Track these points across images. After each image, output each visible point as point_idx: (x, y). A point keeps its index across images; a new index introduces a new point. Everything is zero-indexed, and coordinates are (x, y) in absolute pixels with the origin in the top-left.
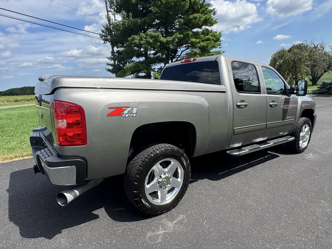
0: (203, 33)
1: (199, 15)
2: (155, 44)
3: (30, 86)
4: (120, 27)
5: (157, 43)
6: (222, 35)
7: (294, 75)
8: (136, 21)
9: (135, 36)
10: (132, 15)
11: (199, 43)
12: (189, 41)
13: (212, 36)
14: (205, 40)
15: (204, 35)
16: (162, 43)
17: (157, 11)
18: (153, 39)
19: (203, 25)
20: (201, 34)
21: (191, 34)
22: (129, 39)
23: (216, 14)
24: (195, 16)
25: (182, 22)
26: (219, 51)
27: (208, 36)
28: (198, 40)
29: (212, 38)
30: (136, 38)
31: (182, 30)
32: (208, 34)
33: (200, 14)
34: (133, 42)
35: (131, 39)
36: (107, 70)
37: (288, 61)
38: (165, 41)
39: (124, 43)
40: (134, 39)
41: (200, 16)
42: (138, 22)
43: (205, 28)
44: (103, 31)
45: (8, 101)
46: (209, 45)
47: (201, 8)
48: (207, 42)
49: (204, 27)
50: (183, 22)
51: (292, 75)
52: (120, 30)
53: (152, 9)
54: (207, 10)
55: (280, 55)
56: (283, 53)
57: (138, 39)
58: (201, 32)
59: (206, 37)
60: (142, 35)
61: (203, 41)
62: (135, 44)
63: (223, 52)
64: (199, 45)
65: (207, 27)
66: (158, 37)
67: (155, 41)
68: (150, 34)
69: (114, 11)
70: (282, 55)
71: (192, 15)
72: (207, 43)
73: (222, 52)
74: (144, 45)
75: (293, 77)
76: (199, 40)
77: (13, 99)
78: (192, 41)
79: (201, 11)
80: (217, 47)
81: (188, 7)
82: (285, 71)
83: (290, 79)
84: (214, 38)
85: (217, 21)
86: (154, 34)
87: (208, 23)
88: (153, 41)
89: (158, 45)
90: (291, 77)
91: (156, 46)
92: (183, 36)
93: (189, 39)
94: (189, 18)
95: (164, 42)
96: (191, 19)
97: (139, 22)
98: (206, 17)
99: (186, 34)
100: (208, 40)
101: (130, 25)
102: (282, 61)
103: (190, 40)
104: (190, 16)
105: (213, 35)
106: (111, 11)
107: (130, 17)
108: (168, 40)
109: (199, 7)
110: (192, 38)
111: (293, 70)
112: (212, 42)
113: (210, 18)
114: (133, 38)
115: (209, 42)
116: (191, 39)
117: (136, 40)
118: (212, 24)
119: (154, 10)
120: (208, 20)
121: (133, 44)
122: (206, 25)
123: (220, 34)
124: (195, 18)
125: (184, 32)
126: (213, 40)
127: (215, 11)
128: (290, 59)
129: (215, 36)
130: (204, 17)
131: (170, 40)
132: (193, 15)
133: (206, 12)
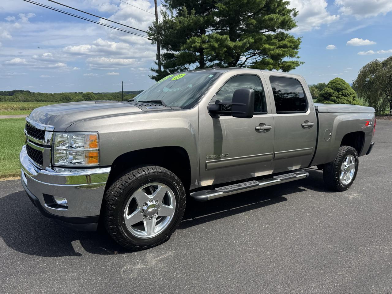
0: (276, 37)
1: (276, 16)
2: (220, 49)
3: (23, 90)
4: (177, 26)
5: (223, 48)
6: (301, 42)
7: (389, 96)
8: (198, 19)
9: (195, 37)
10: (195, 12)
11: (273, 50)
12: (260, 47)
13: (289, 42)
14: (280, 47)
15: (278, 40)
16: (229, 48)
17: (225, 8)
18: (218, 43)
19: (278, 28)
20: (274, 39)
21: (264, 39)
22: (188, 41)
23: (297, 16)
24: (272, 17)
25: (254, 24)
26: (296, 62)
27: (285, 42)
28: (272, 47)
29: (290, 45)
30: (196, 40)
31: (254, 33)
32: (282, 39)
33: (277, 14)
34: (192, 46)
35: (190, 42)
36: (151, 78)
37: (383, 77)
38: (233, 46)
39: (180, 46)
40: (194, 42)
41: (278, 18)
42: (199, 21)
43: (280, 32)
44: (151, 29)
45: (12, 108)
46: (285, 53)
47: (278, 6)
48: (283, 49)
49: (279, 30)
50: (256, 24)
51: (386, 96)
52: (176, 29)
53: (219, 6)
54: (285, 10)
55: (372, 68)
56: (376, 66)
57: (199, 42)
58: (274, 36)
59: (282, 43)
60: (204, 37)
61: (277, 48)
62: (195, 47)
63: (302, 63)
64: (272, 52)
65: (283, 31)
66: (225, 40)
67: (220, 45)
68: (216, 37)
69: (170, 6)
70: (374, 69)
71: (267, 16)
72: (284, 51)
73: (300, 63)
74: (205, 50)
75: (388, 99)
76: (274, 47)
77: (18, 106)
78: (264, 47)
79: (277, 10)
80: (295, 57)
81: (263, 5)
82: (377, 90)
83: (384, 101)
84: (292, 45)
85: (296, 24)
86: (221, 37)
87: (285, 26)
88: (218, 45)
89: (224, 50)
90: (385, 98)
91: (221, 52)
92: (253, 41)
93: (261, 44)
94: (263, 19)
95: (231, 47)
96: (265, 20)
97: (201, 20)
98: (285, 19)
99: (258, 39)
100: (285, 46)
101: (190, 25)
102: (373, 76)
103: (263, 46)
104: (265, 17)
105: (291, 40)
106: (166, 5)
107: (192, 14)
108: (237, 45)
109: (276, 5)
110: (265, 44)
111: (388, 89)
112: (289, 50)
113: (289, 20)
114: (192, 40)
115: (286, 49)
116: (263, 44)
117: (196, 43)
118: (290, 28)
119: (221, 7)
120: (287, 22)
121: (191, 47)
122: (282, 28)
123: (299, 40)
124: (272, 19)
125: (255, 36)
126: (290, 47)
127: (296, 11)
128: (385, 76)
129: (293, 42)
130: (282, 18)
131: (239, 45)
132: (269, 16)
133: (283, 12)
